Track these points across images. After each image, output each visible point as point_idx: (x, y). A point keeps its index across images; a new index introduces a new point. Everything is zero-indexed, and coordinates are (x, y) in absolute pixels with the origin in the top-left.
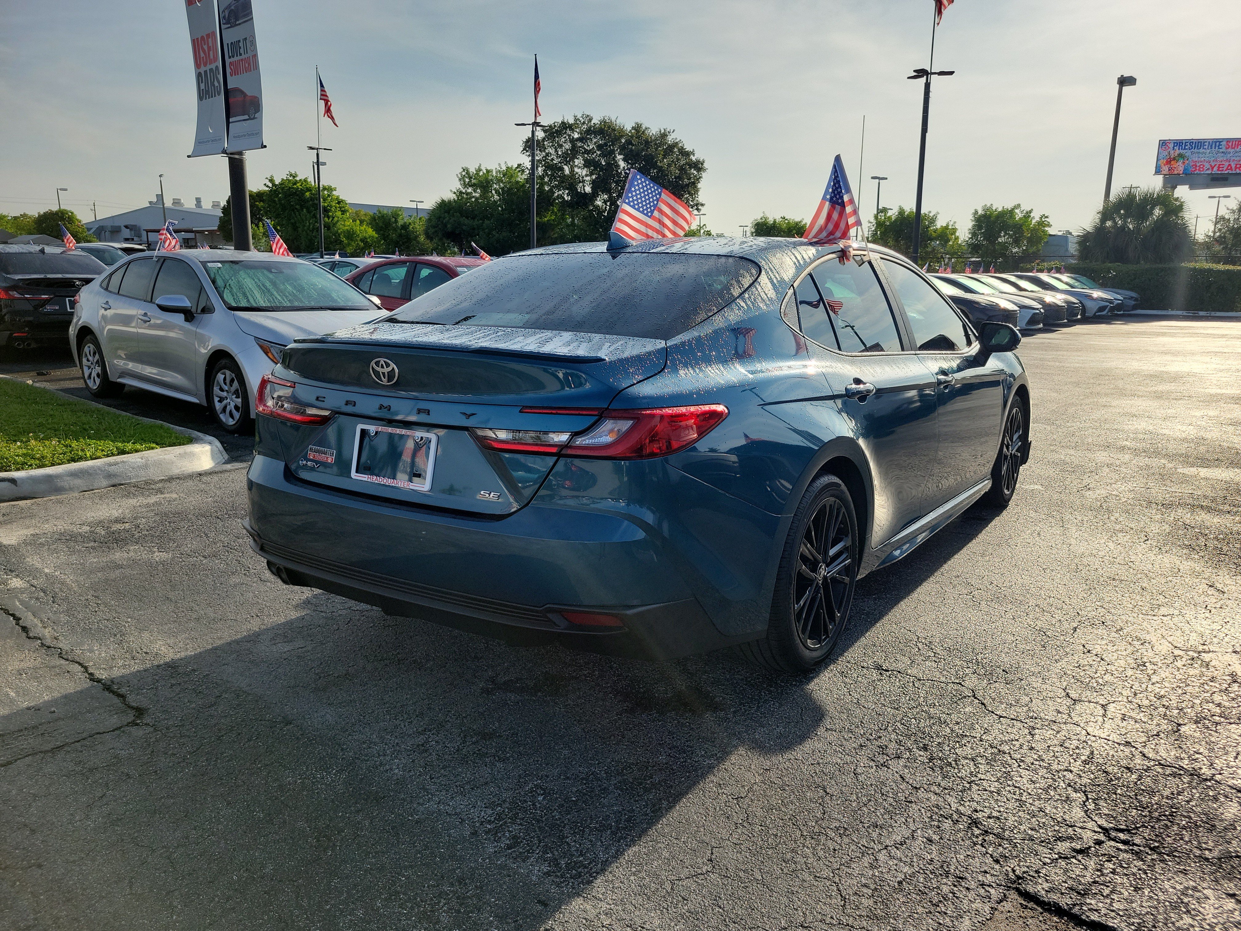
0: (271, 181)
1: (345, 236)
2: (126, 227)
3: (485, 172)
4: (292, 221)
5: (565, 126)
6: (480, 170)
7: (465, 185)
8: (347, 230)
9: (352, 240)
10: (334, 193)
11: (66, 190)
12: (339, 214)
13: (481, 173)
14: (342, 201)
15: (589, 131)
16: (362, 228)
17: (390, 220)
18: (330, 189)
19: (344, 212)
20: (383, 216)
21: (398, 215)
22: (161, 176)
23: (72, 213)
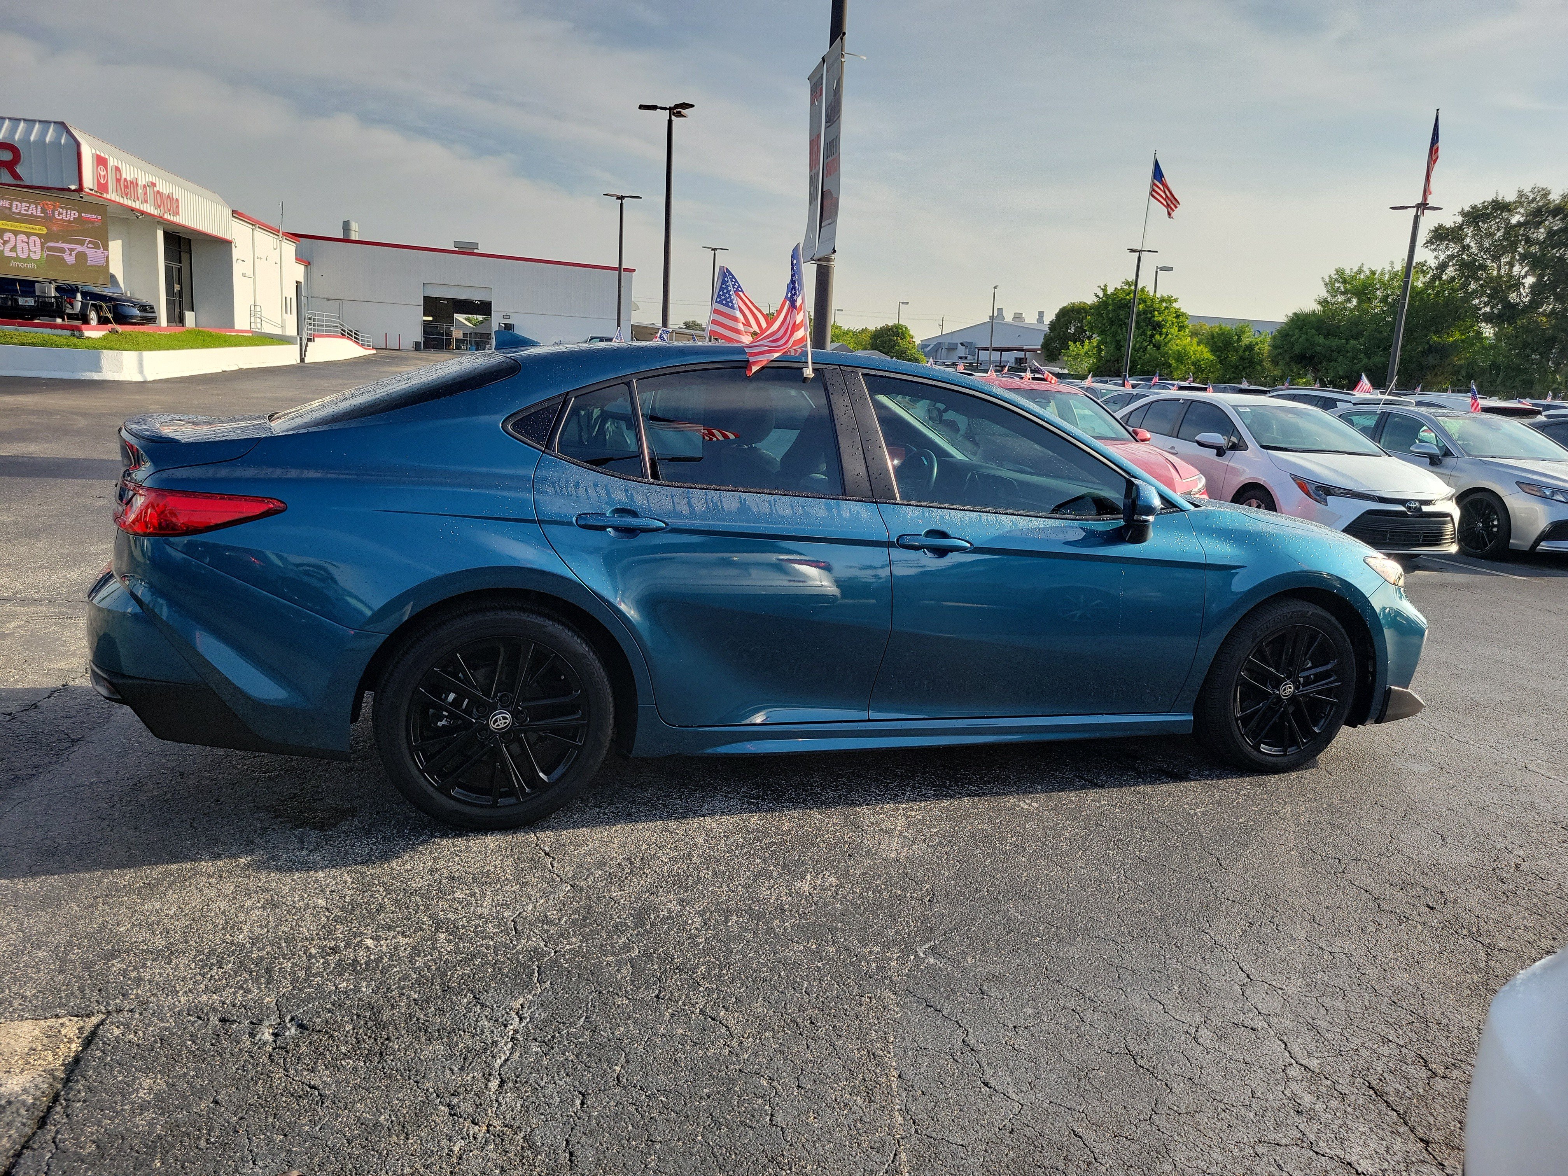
0: (1104, 290)
1: (1174, 358)
2: (962, 344)
3: (1368, 273)
4: (1118, 338)
5: (1500, 207)
6: (1360, 272)
7: (1334, 292)
8: (1178, 351)
9: (1182, 363)
10: (1175, 305)
11: (907, 303)
12: (1174, 330)
13: (1362, 276)
14: (1183, 314)
15: (1538, 212)
16: (1199, 348)
17: (1231, 338)
18: (1169, 300)
19: (1182, 328)
20: (1223, 333)
21: (1244, 332)
22: (995, 288)
23: (906, 328)
